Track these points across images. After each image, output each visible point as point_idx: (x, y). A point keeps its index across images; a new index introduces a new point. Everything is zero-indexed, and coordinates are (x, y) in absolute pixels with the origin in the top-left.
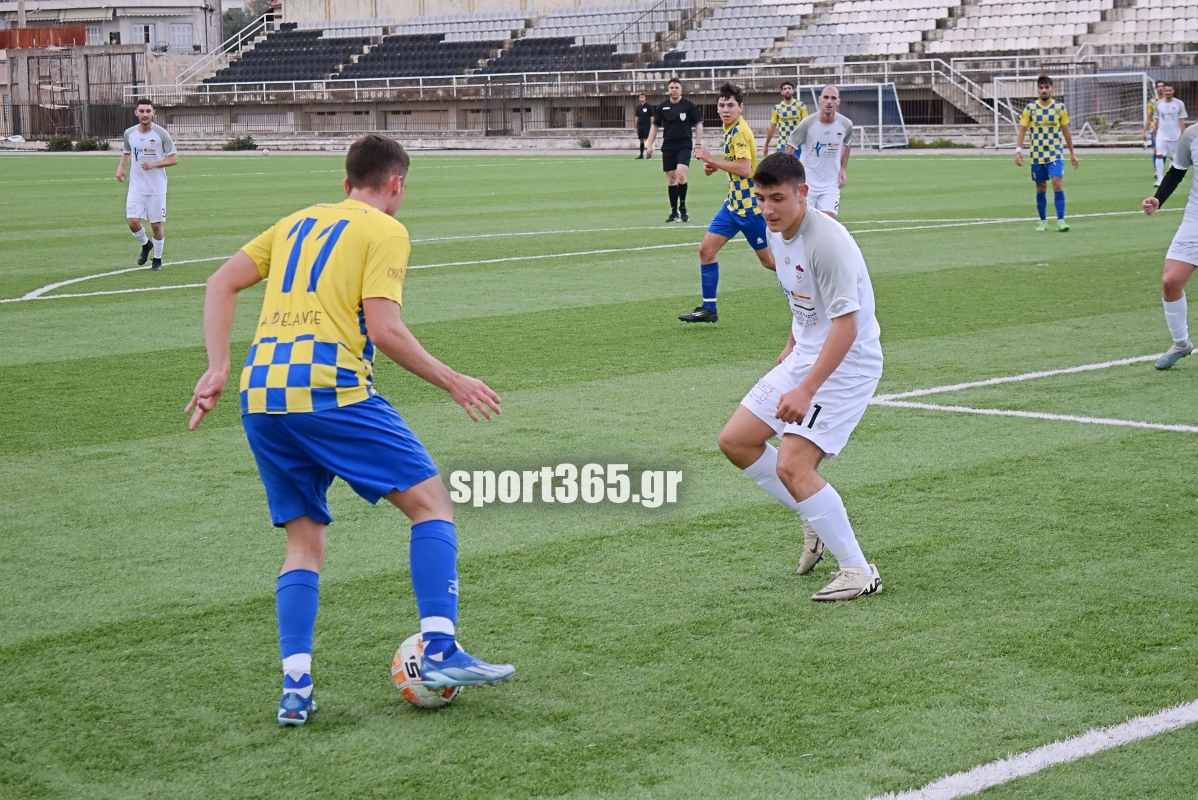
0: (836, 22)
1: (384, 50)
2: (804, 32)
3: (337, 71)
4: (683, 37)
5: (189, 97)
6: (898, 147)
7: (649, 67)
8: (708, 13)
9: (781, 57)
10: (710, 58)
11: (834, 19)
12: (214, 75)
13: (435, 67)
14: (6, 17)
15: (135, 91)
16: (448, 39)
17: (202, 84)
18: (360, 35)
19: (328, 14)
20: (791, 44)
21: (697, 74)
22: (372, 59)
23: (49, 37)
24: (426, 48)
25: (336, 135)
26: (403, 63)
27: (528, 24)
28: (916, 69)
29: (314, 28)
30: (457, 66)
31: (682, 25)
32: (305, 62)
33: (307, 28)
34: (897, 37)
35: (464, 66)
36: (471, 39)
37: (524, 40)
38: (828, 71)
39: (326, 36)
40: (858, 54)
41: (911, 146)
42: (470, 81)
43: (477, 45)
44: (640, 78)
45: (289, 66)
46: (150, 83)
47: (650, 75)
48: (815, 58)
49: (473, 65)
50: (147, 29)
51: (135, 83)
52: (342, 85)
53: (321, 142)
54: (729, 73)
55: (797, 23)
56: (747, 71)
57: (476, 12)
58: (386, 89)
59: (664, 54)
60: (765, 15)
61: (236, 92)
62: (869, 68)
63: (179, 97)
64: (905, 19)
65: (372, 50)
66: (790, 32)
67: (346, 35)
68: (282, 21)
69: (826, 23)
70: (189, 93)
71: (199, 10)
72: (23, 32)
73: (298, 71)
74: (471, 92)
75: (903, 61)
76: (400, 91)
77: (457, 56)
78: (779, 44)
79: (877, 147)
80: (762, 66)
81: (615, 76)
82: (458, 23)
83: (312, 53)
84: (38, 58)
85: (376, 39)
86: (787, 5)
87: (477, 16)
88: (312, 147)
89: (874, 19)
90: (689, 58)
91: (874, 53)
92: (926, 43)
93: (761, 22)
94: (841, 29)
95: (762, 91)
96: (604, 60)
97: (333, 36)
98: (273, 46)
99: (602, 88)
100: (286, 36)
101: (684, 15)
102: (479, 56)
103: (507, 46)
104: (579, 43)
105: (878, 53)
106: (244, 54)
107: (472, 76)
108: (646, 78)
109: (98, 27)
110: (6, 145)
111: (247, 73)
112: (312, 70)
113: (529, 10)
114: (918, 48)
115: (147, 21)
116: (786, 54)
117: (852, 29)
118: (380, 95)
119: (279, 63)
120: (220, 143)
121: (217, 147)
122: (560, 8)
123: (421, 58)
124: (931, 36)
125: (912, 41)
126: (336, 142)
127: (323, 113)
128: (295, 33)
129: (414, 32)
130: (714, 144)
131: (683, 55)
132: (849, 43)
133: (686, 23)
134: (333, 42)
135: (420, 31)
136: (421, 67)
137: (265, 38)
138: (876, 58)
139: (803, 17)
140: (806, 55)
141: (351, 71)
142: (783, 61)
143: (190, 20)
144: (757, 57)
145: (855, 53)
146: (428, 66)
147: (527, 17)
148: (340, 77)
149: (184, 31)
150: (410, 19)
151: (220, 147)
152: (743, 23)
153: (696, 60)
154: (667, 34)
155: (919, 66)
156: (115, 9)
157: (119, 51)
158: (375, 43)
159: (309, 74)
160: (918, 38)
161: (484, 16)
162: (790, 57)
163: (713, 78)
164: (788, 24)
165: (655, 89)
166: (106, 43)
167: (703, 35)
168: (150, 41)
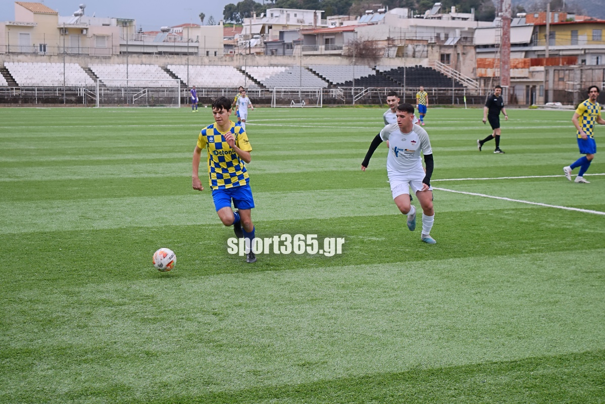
14: (536, 53)
23: (559, 62)
50: (598, 58)
51: (603, 81)
72: (547, 59)
84: (559, 70)
110: (554, 106)
115: (598, 55)
156: (585, 49)
157: (586, 68)
168: (599, 63)
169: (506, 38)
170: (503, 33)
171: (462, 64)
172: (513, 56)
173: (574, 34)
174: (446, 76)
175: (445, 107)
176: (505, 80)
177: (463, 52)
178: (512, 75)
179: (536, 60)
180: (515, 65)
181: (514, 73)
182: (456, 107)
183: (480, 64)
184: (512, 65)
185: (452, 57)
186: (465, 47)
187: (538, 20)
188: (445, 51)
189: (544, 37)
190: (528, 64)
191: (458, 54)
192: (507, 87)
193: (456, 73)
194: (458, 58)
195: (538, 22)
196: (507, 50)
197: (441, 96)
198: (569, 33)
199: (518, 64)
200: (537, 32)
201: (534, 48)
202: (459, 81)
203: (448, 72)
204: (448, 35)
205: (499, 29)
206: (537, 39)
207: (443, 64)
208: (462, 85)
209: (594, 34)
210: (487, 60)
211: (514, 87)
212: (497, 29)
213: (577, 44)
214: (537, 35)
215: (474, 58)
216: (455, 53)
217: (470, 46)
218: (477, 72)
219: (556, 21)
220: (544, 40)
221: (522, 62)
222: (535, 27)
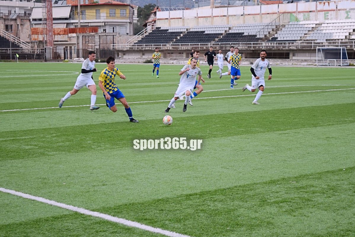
0: (322, 29)
1: (187, 35)
2: (313, 32)
3: (173, 41)
4: (276, 33)
5: (130, 48)
6: (346, 66)
7: (267, 41)
8: (284, 26)
9: (307, 39)
10: (285, 39)
11: (322, 28)
12: (137, 42)
13: (202, 40)
14: (74, 24)
15: (114, 46)
16: (206, 33)
17: (133, 44)
18: (179, 31)
19: (170, 24)
20: (309, 36)
21: (282, 44)
22: (184, 38)
23: (87, 30)
24: (200, 35)
25: (175, 59)
26: (193, 39)
27: (230, 29)
28: (348, 43)
29: (166, 29)
30: (209, 40)
31: (276, 30)
32: (164, 38)
33: (164, 29)
34: (341, 34)
35: (211, 40)
36: (213, 32)
37: (229, 33)
38: (321, 43)
39: (169, 31)
40: (330, 39)
41: (350, 65)
42: (213, 44)
43: (215, 34)
44: (264, 45)
45: (159, 39)
46: (118, 44)
47: (267, 44)
48: (317, 40)
49: (214, 40)
50: (113, 28)
51: (114, 44)
52: (175, 45)
53: (172, 61)
54: (291, 43)
55: (311, 29)
56: (297, 43)
57: (214, 24)
58: (189, 46)
59: (271, 38)
60: (301, 27)
61: (144, 47)
62: (333, 43)
63: (127, 48)
64: (344, 29)
65: (184, 35)
66: (309, 32)
67: (175, 31)
68: (156, 27)
69: (320, 29)
70: (130, 47)
71: (128, 23)
72: (80, 29)
73: (162, 41)
74: (214, 48)
75: (343, 41)
76: (193, 47)
77: (209, 37)
78: (305, 35)
79: (340, 66)
80: (301, 42)
81: (257, 44)
82: (209, 28)
83: (166, 36)
84: (85, 36)
85: (184, 32)
86: (307, 24)
87: (214, 26)
88: (169, 63)
89: (334, 29)
90: (279, 39)
91: (335, 39)
92: (350, 36)
93: (300, 29)
94: (324, 31)
95: (302, 49)
96: (253, 39)
97: (172, 31)
98: (154, 34)
99: (254, 47)
100: (158, 31)
101: (276, 27)
102: (215, 37)
103: (224, 35)
104: (245, 34)
105: (336, 39)
106: (146, 36)
107: (214, 43)
108: (266, 44)
109: (100, 27)
110: (79, 60)
111: (147, 41)
112: (166, 41)
113: (230, 24)
114: (348, 37)
115: (114, 26)
116: (308, 38)
117: (327, 31)
118: (187, 48)
119: (156, 39)
120: (142, 61)
121: (141, 62)
122: (239, 24)
123: (198, 38)
124: (351, 34)
125: (346, 35)
126: (177, 61)
127: (169, 53)
128: (160, 30)
129: (195, 30)
130: (290, 64)
131: (277, 38)
132: (327, 35)
133: (277, 29)
134: (172, 33)
135: (197, 30)
136: (198, 40)
137: (152, 31)
138: (335, 40)
139: (312, 28)
140: (314, 39)
141: (178, 41)
142: (307, 40)
143: (126, 26)
144: (299, 39)
145: (329, 38)
146: (200, 40)
147: (229, 26)
148: (174, 43)
149: (124, 29)
150: (194, 27)
151: (142, 62)
152: (294, 29)
153: (281, 40)
154: (271, 32)
155: (349, 42)
156: (105, 22)
157: (109, 34)
158: (184, 33)
159: (165, 42)
160: (348, 34)
161: (216, 26)
162: (309, 39)
163: (287, 45)
164: (308, 30)
165: (269, 48)
166: (102, 32)
167: (282, 32)
168: (115, 32)
169: (50, 14)
170: (47, 10)
171: (20, 31)
172: (55, 27)
173: (98, 12)
174: (8, 40)
175: (5, 61)
176: (50, 43)
177: (21, 23)
178: (56, 39)
179: (72, 29)
180: (58, 32)
181: (58, 38)
182: (13, 62)
183: (34, 32)
184: (57, 32)
185: (13, 27)
186: (23, 20)
187: (74, 2)
188: (9, 23)
189: (77, 14)
190: (67, 32)
191: (18, 25)
192: (52, 47)
193: (15, 38)
194: (18, 28)
195: (74, 3)
196: (51, 22)
197: (3, 54)
198: (95, 11)
199: (60, 32)
200: (74, 11)
201: (72, 21)
202: (18, 44)
203: (9, 37)
204: (10, 11)
205: (45, 8)
206: (74, 15)
207: (6, 32)
208: (19, 46)
209: (111, 12)
210: (38, 29)
211: (56, 48)
212: (43, 8)
213: (100, 19)
214: (74, 12)
215: (30, 28)
216: (16, 24)
217: (26, 19)
218: (32, 37)
219: (87, 3)
220: (77, 16)
221: (63, 31)
222: (72, 7)
